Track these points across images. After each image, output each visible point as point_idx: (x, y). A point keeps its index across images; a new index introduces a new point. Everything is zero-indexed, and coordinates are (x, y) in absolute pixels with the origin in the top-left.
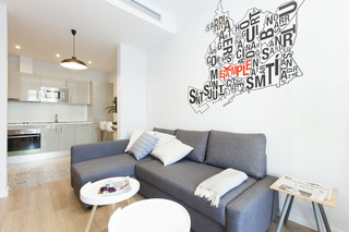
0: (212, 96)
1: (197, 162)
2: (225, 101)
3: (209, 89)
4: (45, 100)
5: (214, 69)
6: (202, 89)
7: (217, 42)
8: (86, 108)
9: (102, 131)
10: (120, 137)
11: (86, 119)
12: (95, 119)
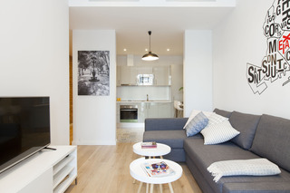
0: (271, 73)
1: (241, 147)
2: (284, 79)
3: (267, 65)
4: (141, 84)
5: (272, 40)
6: (260, 65)
7: (276, 5)
8: (168, 89)
9: (177, 110)
10: (185, 116)
11: (167, 98)
12: (173, 99)
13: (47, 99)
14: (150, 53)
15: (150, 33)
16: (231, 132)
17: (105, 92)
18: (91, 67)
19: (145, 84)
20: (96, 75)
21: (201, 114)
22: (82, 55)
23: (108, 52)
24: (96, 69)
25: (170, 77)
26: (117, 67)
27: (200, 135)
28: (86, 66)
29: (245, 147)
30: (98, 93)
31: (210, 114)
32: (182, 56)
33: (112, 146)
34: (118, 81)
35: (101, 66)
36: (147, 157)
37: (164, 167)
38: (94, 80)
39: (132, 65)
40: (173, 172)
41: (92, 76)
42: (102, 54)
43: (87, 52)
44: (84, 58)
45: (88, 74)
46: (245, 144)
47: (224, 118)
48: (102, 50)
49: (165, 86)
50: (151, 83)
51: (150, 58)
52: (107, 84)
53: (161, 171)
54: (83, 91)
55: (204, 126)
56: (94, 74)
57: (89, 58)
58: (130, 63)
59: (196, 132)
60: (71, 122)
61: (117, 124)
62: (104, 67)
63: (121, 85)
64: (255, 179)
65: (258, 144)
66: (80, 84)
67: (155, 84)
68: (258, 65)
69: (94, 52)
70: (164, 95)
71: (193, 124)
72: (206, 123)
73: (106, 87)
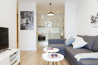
1: (88, 49)
8: (58, 28)
9: (62, 36)
10: (65, 38)
11: (58, 32)
12: (60, 32)
13: (7, 29)
14: (51, 12)
15: (50, 4)
16: (84, 43)
17: (32, 28)
18: (26, 18)
19: (48, 26)
20: (28, 22)
21: (72, 37)
22: (22, 13)
23: (33, 12)
24: (28, 19)
25: (59, 24)
26: (37, 19)
27: (71, 45)
28: (24, 18)
29: (90, 49)
30: (29, 29)
31: (75, 37)
32: (64, 14)
33: (35, 51)
34: (37, 25)
35: (30, 18)
36: (49, 53)
37: (56, 55)
38: (27, 23)
39: (43, 18)
40: (60, 57)
41: (26, 22)
42: (31, 13)
43: (24, 12)
44: (23, 14)
45: (24, 21)
46: (90, 48)
47: (81, 38)
48: (30, 11)
49: (57, 27)
50: (51, 26)
51: (51, 15)
52: (33, 25)
53: (55, 57)
54: (23, 28)
55: (73, 42)
56: (27, 21)
57: (25, 14)
58: (42, 17)
59: (70, 44)
60: (18, 42)
61: (37, 42)
62: (32, 18)
63: (39, 27)
64: (94, 60)
65: (95, 47)
66: (21, 25)
67: (53, 26)
68: (95, 15)
69: (27, 12)
70: (56, 31)
71: (69, 41)
72: (74, 40)
73: (32, 26)
